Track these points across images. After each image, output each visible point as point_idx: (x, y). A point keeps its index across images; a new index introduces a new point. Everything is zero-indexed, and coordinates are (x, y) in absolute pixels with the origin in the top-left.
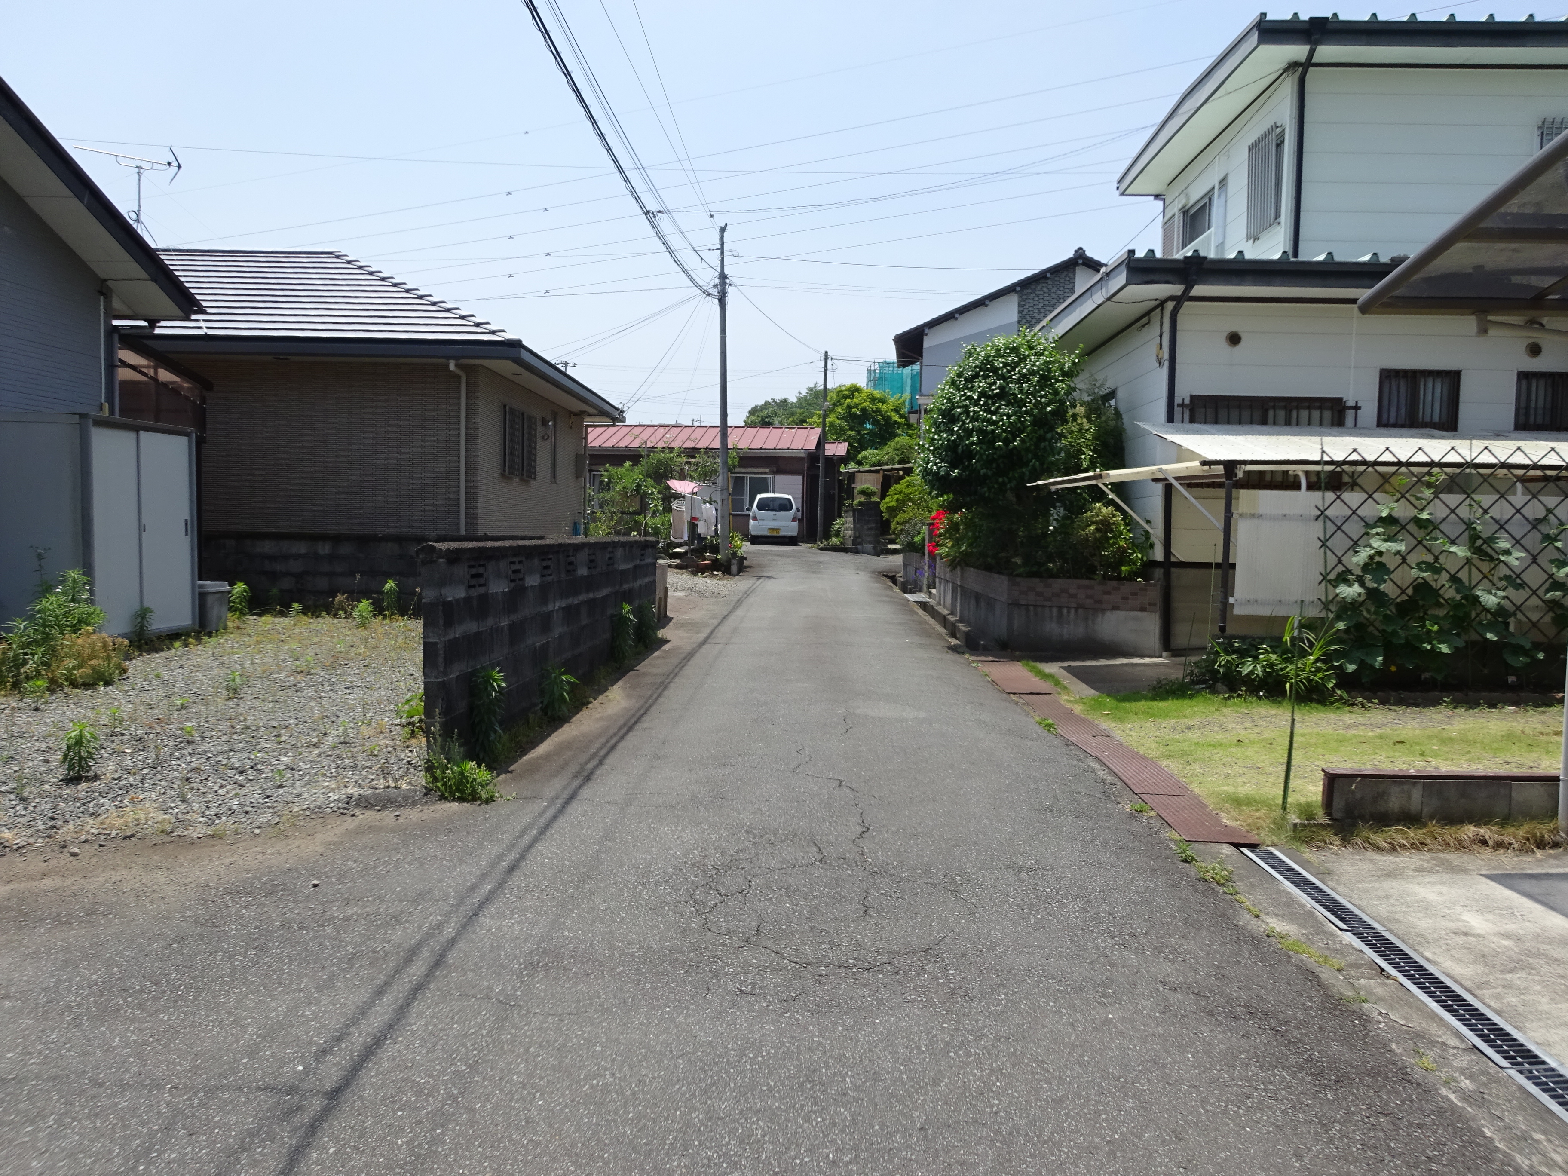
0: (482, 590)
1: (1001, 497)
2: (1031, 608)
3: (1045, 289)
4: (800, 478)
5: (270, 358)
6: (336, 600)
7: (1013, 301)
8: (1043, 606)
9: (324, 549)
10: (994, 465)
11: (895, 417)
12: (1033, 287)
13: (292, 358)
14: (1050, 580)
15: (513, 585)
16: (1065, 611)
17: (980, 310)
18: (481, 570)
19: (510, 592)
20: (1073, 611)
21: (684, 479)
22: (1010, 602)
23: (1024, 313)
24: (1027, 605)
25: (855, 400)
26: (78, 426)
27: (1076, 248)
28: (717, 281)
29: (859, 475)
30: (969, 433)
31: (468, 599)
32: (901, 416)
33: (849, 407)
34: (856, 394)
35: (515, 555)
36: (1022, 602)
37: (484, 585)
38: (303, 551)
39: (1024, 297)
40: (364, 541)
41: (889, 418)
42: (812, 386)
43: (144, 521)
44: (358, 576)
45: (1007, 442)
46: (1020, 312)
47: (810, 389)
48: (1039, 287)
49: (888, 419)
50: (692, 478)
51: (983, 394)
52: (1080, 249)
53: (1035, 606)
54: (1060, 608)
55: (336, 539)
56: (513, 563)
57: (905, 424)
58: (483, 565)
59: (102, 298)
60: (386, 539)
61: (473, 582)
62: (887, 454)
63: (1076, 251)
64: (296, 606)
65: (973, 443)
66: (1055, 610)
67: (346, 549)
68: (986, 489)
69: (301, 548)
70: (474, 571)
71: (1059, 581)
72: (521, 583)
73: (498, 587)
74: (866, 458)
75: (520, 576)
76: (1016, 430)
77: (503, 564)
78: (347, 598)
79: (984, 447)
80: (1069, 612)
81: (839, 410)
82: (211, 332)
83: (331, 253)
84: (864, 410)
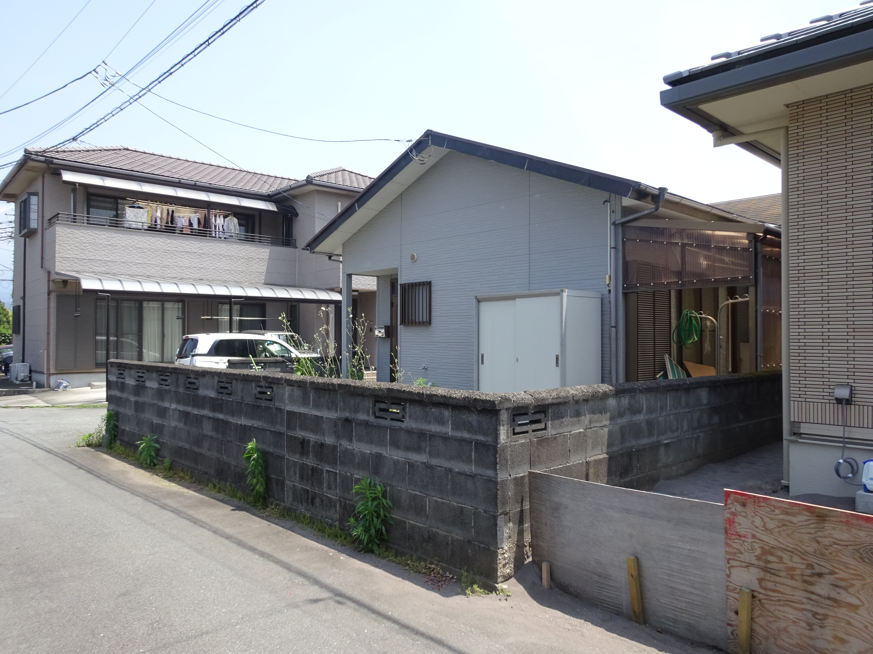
0: (122, 380)
15: (137, 383)
18: (122, 372)
19: (136, 386)
31: (117, 382)
35: (139, 369)
37: (123, 378)
56: (139, 372)
58: (124, 370)
61: (119, 376)
70: (120, 372)
72: (143, 383)
73: (131, 382)
75: (143, 380)
77: (133, 372)
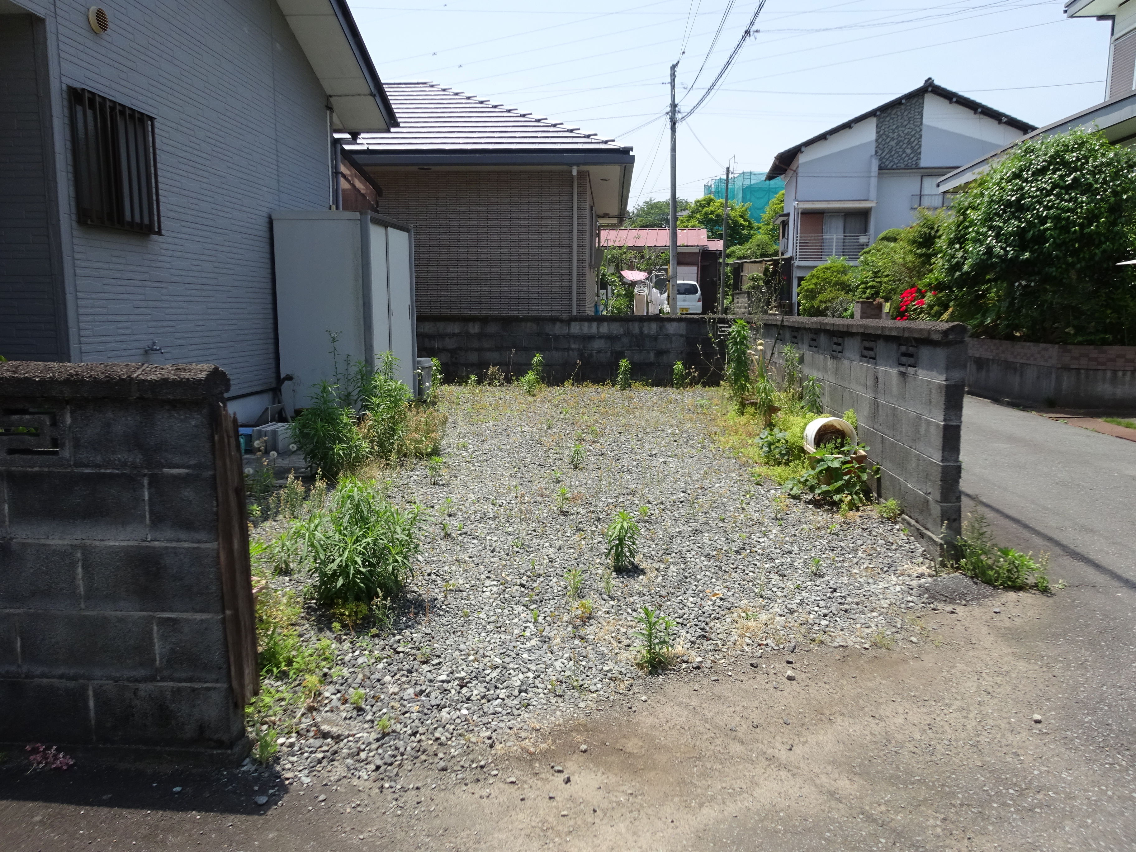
1: (1065, 276)
2: (1083, 371)
3: (899, 113)
4: (695, 268)
5: (415, 169)
6: (490, 370)
7: (872, 125)
8: (1097, 370)
9: (474, 329)
10: (1063, 248)
11: (741, 221)
12: (889, 111)
13: (434, 168)
14: (1105, 347)
16: (1120, 374)
17: (846, 132)
20: (1129, 374)
21: (632, 270)
22: (1059, 366)
23: (882, 132)
24: (1079, 369)
25: (711, 209)
26: (359, 222)
27: (926, 78)
28: (669, 109)
29: (746, 265)
30: (1043, 221)
32: (745, 220)
33: (706, 214)
34: (711, 203)
36: (1072, 366)
38: (457, 331)
39: (882, 120)
40: (507, 321)
41: (737, 221)
42: (648, 200)
43: (392, 307)
44: (514, 351)
45: (1081, 226)
46: (877, 132)
47: (647, 203)
48: (894, 112)
49: (735, 222)
50: (639, 269)
51: (1055, 186)
52: (930, 79)
53: (1087, 370)
54: (1115, 372)
55: (484, 320)
57: (748, 227)
59: (328, 112)
60: (526, 319)
62: (750, 249)
63: (926, 81)
64: (473, 377)
65: (1047, 229)
66: (1109, 374)
67: (492, 329)
68: (1054, 269)
69: (455, 328)
71: (1116, 348)
74: (734, 252)
76: (1092, 217)
78: (498, 370)
79: (1057, 232)
80: (1124, 375)
81: (698, 216)
82: (371, 147)
83: (425, 83)
84: (718, 216)
